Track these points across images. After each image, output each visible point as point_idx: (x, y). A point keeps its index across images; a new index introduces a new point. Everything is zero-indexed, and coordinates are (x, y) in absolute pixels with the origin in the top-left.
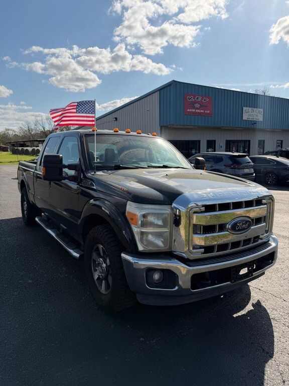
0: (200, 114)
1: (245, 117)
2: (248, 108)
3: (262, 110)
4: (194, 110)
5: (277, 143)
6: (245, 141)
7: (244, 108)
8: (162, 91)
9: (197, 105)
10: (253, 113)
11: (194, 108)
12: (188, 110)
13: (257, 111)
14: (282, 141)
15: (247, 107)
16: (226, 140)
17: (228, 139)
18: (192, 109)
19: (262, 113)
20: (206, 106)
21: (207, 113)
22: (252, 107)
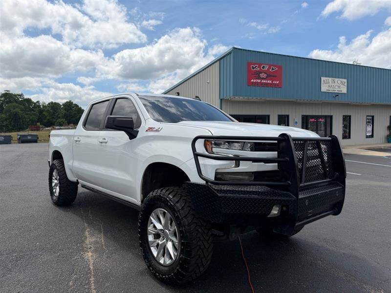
0: (267, 85)
1: (324, 88)
2: (327, 78)
3: (345, 80)
4: (259, 81)
5: (368, 119)
6: (325, 117)
7: (323, 79)
8: (222, 60)
9: (263, 75)
10: (335, 85)
11: (259, 78)
12: (252, 81)
13: (339, 82)
14: (373, 117)
15: (326, 76)
16: (302, 116)
17: (304, 114)
18: (256, 79)
19: (346, 84)
20: (274, 76)
21: (275, 84)
22: (332, 77)
